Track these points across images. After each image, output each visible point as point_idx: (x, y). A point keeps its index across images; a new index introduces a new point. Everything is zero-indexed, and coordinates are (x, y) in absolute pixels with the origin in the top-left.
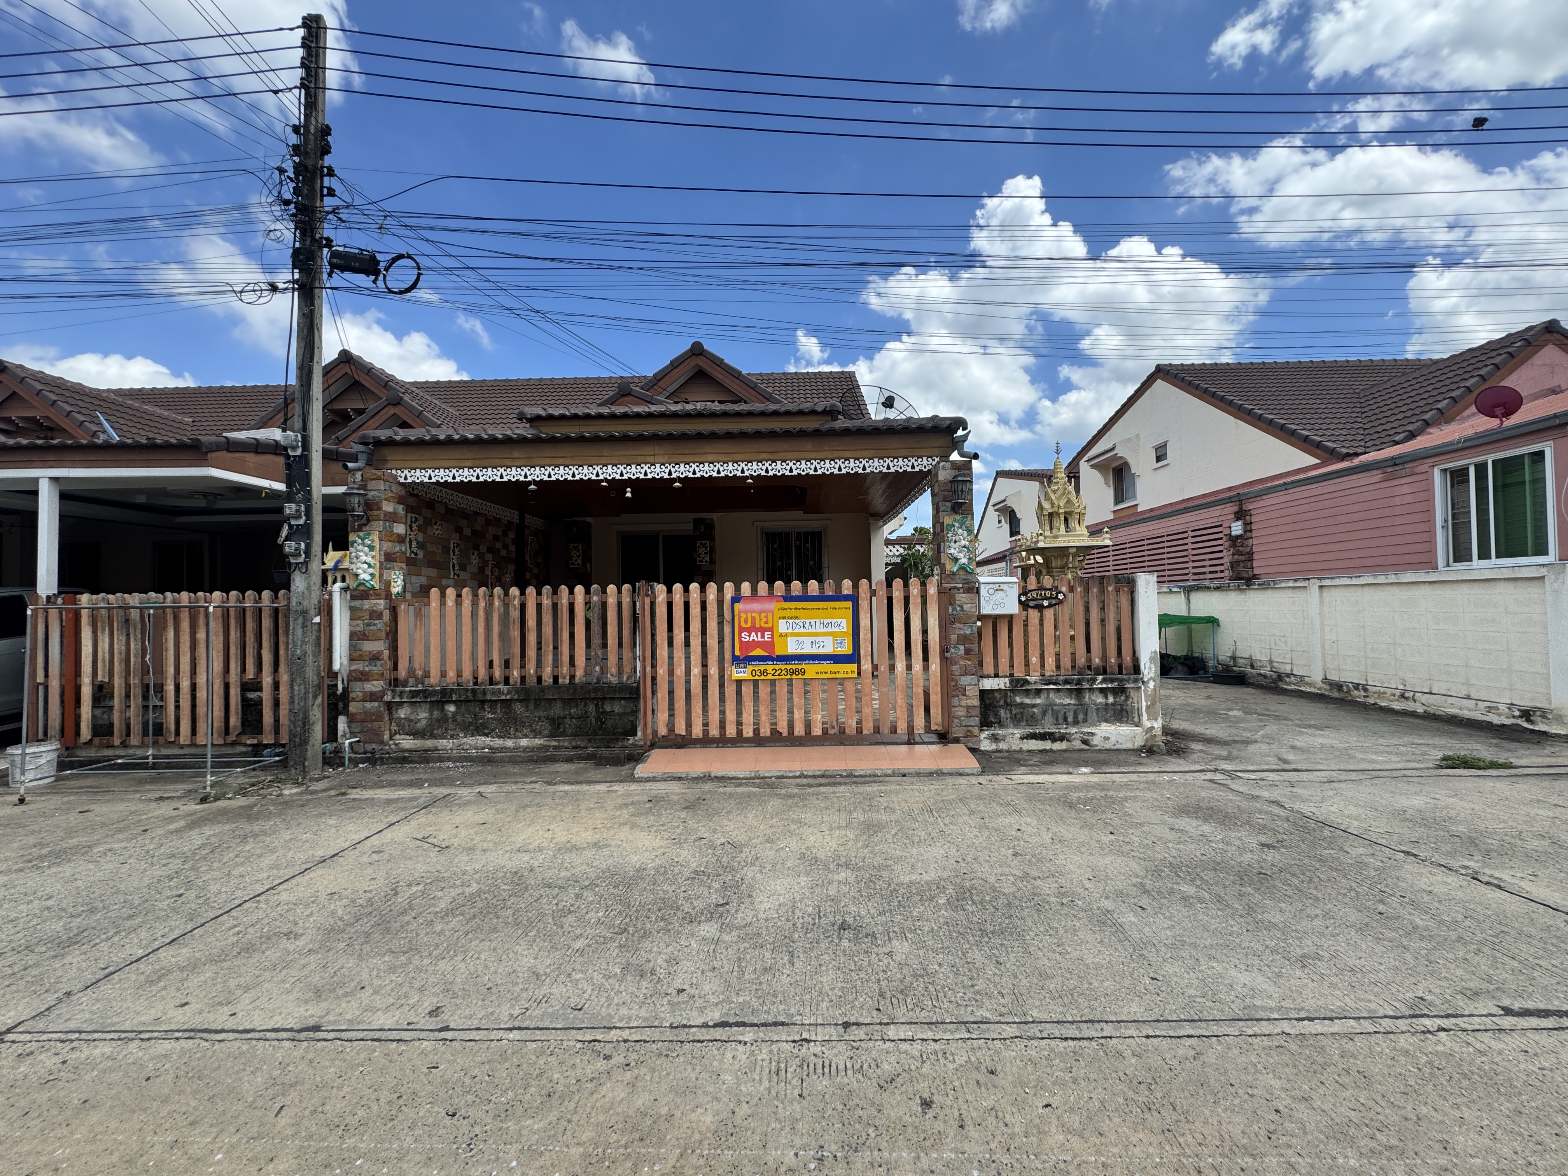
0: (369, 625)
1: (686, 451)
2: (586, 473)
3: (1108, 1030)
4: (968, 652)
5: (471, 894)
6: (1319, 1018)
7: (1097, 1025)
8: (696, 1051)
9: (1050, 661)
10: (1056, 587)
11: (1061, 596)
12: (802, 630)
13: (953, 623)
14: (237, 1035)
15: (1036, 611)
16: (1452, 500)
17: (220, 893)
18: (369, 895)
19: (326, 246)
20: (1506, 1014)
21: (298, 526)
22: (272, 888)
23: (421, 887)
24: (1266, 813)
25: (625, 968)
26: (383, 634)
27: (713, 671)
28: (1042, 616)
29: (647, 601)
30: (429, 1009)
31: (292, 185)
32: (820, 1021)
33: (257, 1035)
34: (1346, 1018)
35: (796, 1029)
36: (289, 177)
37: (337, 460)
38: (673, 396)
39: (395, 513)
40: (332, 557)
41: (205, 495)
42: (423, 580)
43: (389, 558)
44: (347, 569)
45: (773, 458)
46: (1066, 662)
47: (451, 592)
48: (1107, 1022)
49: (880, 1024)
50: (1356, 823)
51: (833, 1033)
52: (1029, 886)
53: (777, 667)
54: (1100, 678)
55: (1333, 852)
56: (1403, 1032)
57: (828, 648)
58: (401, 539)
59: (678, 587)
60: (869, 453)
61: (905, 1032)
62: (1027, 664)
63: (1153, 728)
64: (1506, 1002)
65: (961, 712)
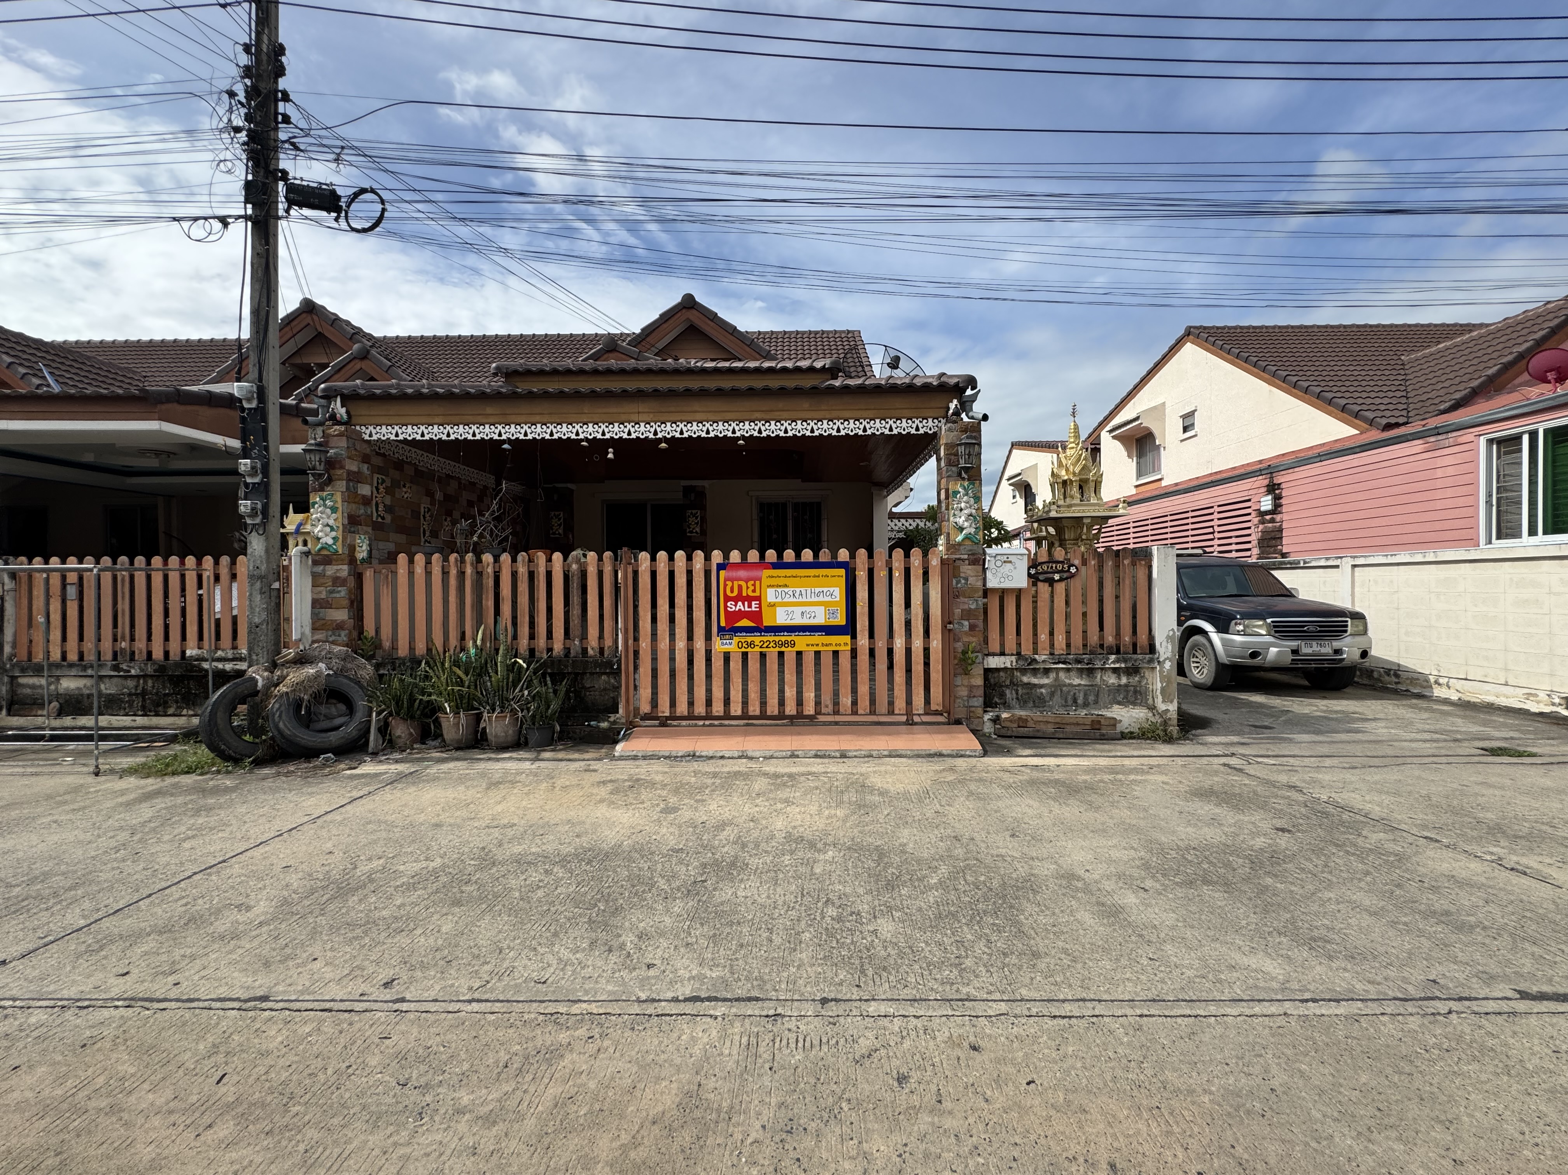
0: (331, 592)
1: (672, 409)
2: (564, 432)
3: (1100, 1009)
4: (972, 627)
5: (434, 869)
6: (1324, 1000)
7: (1088, 1004)
8: (665, 1027)
9: (1060, 639)
10: (1069, 560)
11: (1073, 570)
12: (792, 599)
13: (958, 597)
14: (179, 1004)
15: (1047, 585)
16: (1498, 472)
17: (168, 864)
18: (327, 868)
19: (282, 179)
20: (1522, 998)
21: (254, 484)
22: (224, 861)
23: (381, 861)
24: (1283, 798)
25: (593, 944)
26: (346, 602)
27: (699, 644)
28: (1052, 592)
29: (630, 569)
30: (385, 981)
31: (243, 111)
32: (796, 997)
33: (201, 1004)
34: (1352, 1000)
35: (771, 1004)
36: (240, 103)
37: (297, 416)
38: (662, 353)
39: (359, 472)
40: (293, 520)
41: (157, 453)
42: (391, 547)
43: (353, 523)
44: (309, 533)
45: (767, 417)
46: (1077, 640)
47: (419, 558)
48: (1099, 1001)
49: (860, 1000)
50: (1377, 808)
51: (810, 1009)
52: (1026, 867)
53: (765, 639)
54: (1113, 657)
55: (1351, 837)
56: (1411, 1014)
57: (820, 618)
58: (366, 501)
59: (662, 555)
60: (871, 414)
61: (884, 1008)
62: (1035, 643)
63: (1167, 710)
64: (1523, 986)
65: (963, 692)
